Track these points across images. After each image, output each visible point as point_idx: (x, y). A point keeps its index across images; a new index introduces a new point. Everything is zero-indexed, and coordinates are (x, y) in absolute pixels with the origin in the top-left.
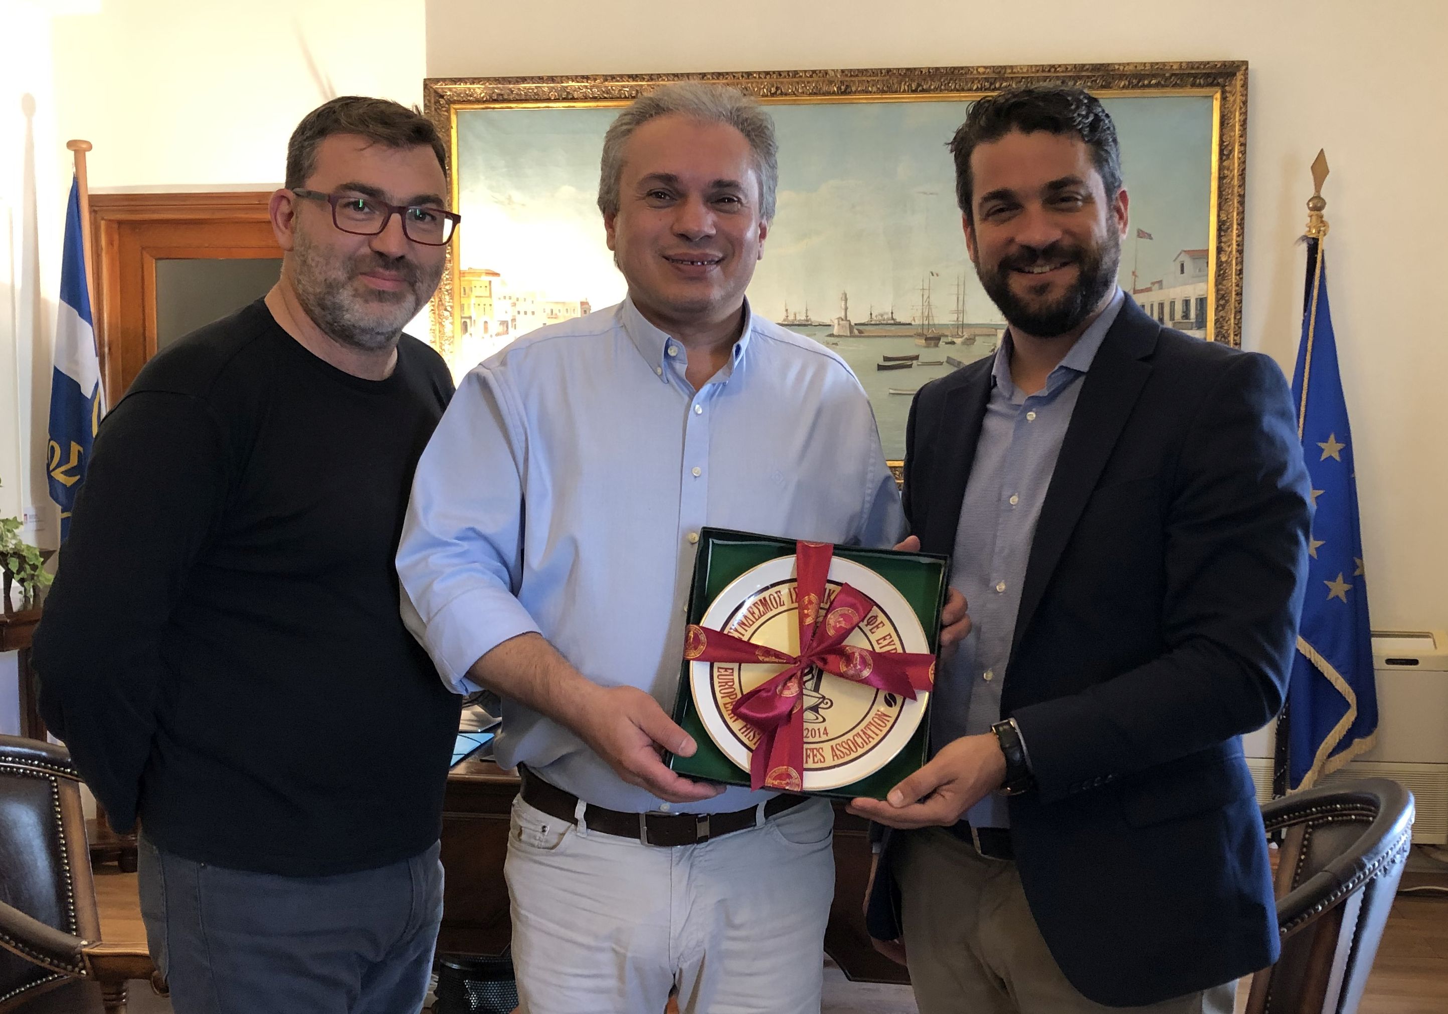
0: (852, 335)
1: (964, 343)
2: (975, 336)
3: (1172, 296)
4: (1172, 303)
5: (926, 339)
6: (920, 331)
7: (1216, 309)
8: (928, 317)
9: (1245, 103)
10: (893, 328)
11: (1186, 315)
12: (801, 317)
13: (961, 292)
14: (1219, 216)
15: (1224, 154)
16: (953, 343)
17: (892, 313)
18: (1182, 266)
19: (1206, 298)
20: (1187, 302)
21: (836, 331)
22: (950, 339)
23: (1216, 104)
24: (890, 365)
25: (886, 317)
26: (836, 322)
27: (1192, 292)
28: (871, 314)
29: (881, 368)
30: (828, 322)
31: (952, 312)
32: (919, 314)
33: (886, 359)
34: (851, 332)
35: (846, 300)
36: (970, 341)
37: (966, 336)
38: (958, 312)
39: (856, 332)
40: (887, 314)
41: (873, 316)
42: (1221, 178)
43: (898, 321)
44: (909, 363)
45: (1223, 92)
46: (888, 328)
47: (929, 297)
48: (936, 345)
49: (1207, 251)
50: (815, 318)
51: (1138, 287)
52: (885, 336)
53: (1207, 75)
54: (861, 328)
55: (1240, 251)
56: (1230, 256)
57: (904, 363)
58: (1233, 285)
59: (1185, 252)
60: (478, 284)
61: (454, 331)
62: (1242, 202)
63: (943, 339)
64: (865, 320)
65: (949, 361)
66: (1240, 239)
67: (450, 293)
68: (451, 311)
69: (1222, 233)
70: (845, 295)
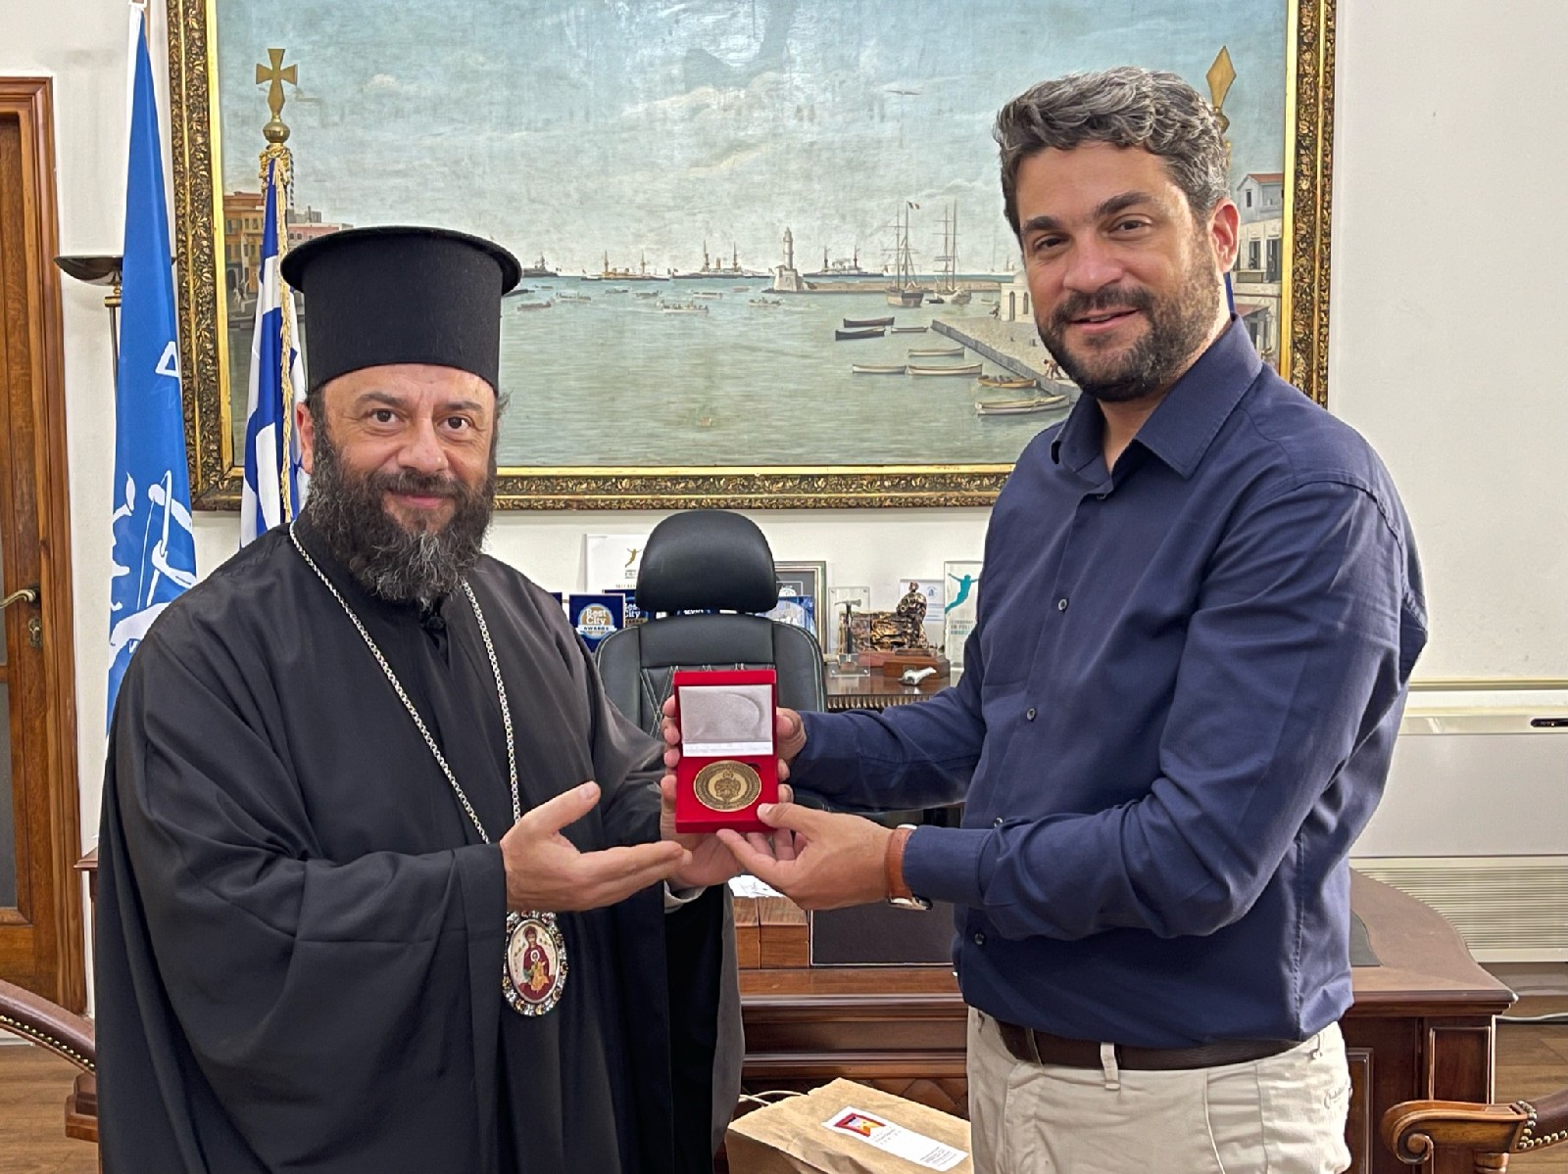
0: (800, 291)
1: (954, 302)
2: (971, 291)
5: (904, 296)
6: (894, 284)
7: (1294, 255)
8: (905, 267)
10: (857, 281)
11: (1255, 264)
12: (727, 265)
13: (951, 230)
14: (1297, 127)
15: (1306, 45)
16: (941, 301)
17: (855, 260)
18: (1249, 195)
19: (1281, 240)
20: (1255, 245)
21: (776, 285)
22: (936, 296)
24: (852, 332)
25: (847, 265)
26: (777, 272)
27: (1264, 230)
28: (826, 261)
29: (840, 336)
30: (766, 272)
31: (938, 259)
32: (892, 261)
33: (848, 324)
34: (799, 287)
35: (791, 242)
36: (963, 299)
37: (958, 292)
38: (946, 259)
39: (805, 286)
40: (849, 260)
41: (830, 264)
42: (1300, 77)
43: (864, 270)
44: (880, 329)
46: (850, 281)
47: (906, 238)
48: (918, 305)
49: (1281, 176)
50: (746, 267)
52: (847, 292)
54: (812, 280)
55: (1328, 176)
56: (1313, 185)
57: (870, 330)
58: (1318, 222)
59: (1253, 176)
60: (251, 216)
61: (214, 284)
62: (1330, 110)
63: (926, 297)
64: (818, 270)
65: (936, 326)
66: (1328, 159)
67: (209, 228)
68: (211, 256)
69: (1302, 152)
70: (789, 233)
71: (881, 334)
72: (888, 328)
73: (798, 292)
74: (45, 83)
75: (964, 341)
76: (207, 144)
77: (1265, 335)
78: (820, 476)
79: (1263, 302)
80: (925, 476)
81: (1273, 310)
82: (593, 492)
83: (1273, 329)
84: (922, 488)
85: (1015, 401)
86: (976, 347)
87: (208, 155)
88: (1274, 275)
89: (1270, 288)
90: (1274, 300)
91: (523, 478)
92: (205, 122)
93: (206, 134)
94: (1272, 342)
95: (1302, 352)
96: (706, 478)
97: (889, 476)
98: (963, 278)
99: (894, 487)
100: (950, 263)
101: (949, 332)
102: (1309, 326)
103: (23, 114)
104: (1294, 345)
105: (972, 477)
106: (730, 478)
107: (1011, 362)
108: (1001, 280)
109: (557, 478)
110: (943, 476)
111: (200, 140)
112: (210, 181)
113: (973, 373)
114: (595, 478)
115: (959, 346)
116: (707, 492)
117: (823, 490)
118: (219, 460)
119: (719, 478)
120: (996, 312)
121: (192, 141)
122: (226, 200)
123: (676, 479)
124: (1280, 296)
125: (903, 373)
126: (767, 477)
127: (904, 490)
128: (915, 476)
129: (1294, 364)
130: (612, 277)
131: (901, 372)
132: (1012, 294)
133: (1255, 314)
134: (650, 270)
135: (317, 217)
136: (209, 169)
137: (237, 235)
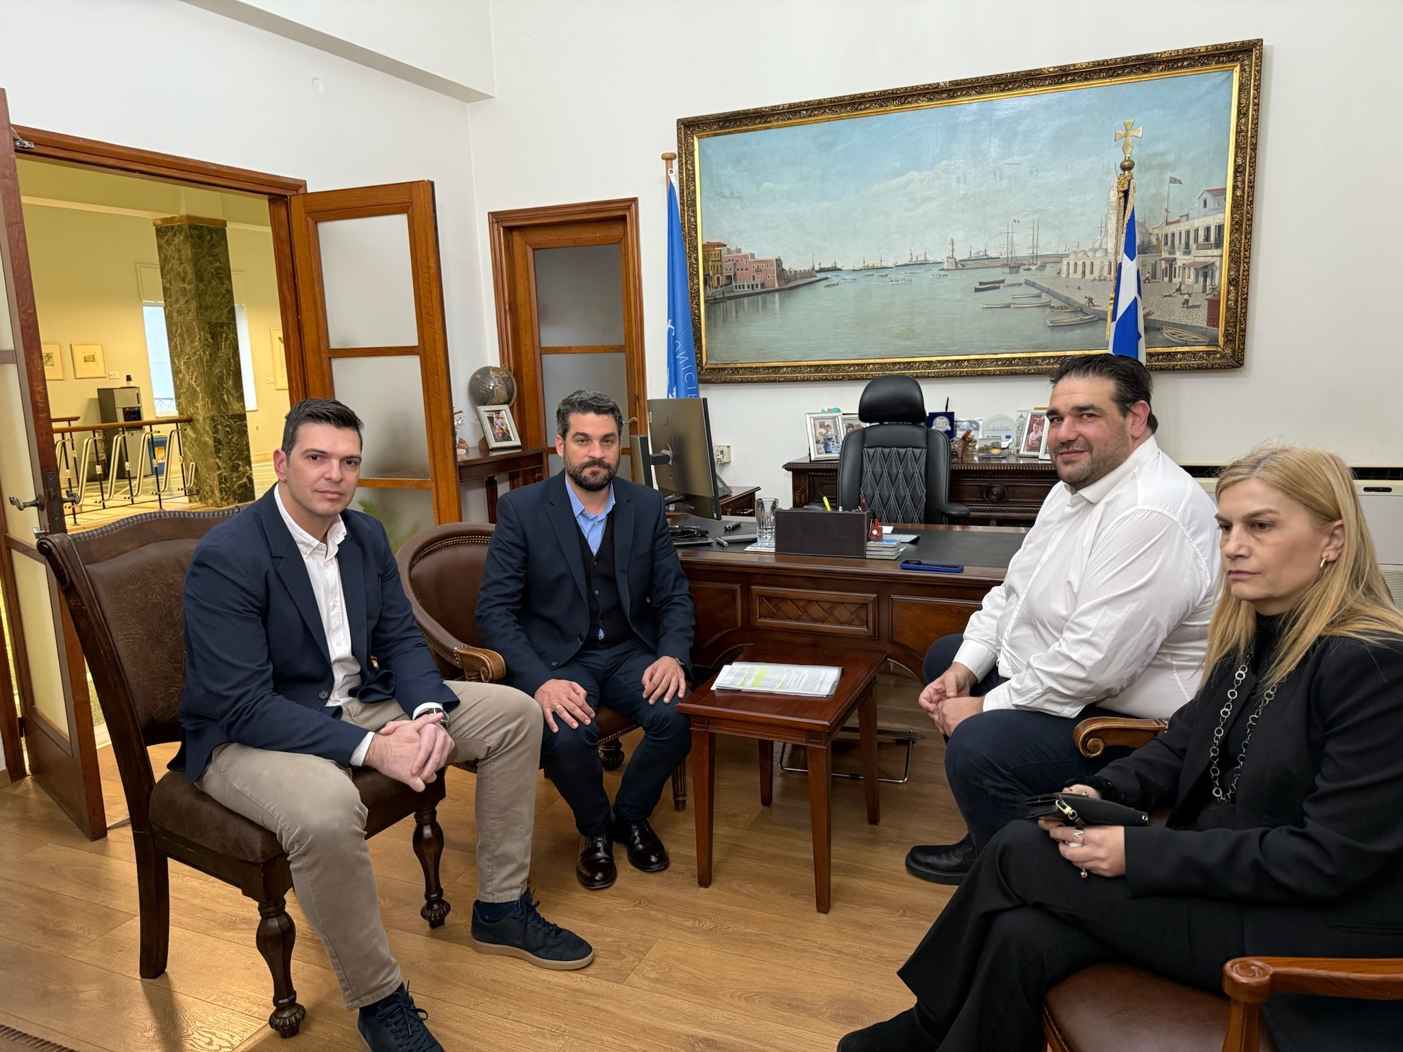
0: (957, 269)
1: (1037, 269)
2: (1046, 263)
3: (1196, 225)
4: (1197, 230)
5: (1010, 268)
6: (1005, 262)
7: (1231, 233)
8: (1011, 252)
9: (1259, 72)
10: (986, 262)
11: (1207, 239)
12: (921, 259)
13: (1036, 232)
14: (1235, 161)
15: (1242, 113)
16: (1030, 269)
17: (986, 251)
18: (1205, 202)
19: (1224, 225)
20: (1208, 229)
21: (945, 267)
22: (1027, 267)
23: (1236, 76)
24: (983, 288)
25: (981, 254)
26: (946, 260)
27: (1213, 221)
28: (971, 253)
29: (977, 290)
30: (941, 261)
31: (1028, 248)
32: (1005, 250)
33: (981, 284)
34: (956, 266)
35: (953, 244)
36: (1043, 267)
37: (1039, 264)
38: (1033, 247)
39: (960, 266)
40: (982, 252)
42: (1238, 133)
43: (990, 256)
44: (997, 285)
45: (1241, 66)
46: (983, 262)
47: (1012, 238)
48: (1017, 272)
49: (1224, 190)
50: (931, 259)
51: (1170, 221)
53: (1229, 54)
54: (963, 263)
55: (1252, 187)
56: (1243, 192)
57: (994, 286)
58: (1245, 213)
59: (1208, 191)
60: (713, 253)
61: (698, 284)
62: (1254, 149)
63: (1022, 267)
64: (966, 257)
65: (1027, 282)
66: (1251, 178)
67: (697, 259)
68: (698, 271)
69: (1238, 175)
70: (953, 240)
71: (998, 288)
72: (1002, 284)
73: (956, 269)
74: (635, 200)
75: (1042, 289)
76: (696, 222)
77: (1212, 278)
78: (965, 360)
79: (1214, 259)
80: (1020, 359)
81: (1217, 264)
82: (857, 371)
83: (1217, 275)
84: (1017, 365)
85: (1067, 318)
86: (1048, 292)
87: (696, 226)
88: (1219, 244)
89: (1217, 252)
90: (1219, 259)
91: (825, 366)
92: (694, 211)
93: (695, 217)
94: (1217, 281)
95: (1234, 286)
96: (909, 363)
97: (1000, 359)
98: (1042, 256)
99: (1003, 365)
100: (1035, 249)
101: (1033, 285)
102: (1238, 271)
103: (628, 214)
104: (1230, 282)
105: (1044, 358)
106: (920, 363)
107: (1067, 298)
108: (1061, 257)
109: (840, 365)
110: (1029, 358)
111: (693, 220)
112: (696, 238)
113: (1047, 305)
114: (858, 365)
115: (1038, 292)
116: (909, 369)
117: (966, 367)
118: (701, 361)
119: (915, 363)
120: (1059, 273)
121: (689, 220)
122: (704, 246)
123: (895, 364)
124: (1222, 256)
125: (1009, 307)
126: (939, 361)
127: (1008, 366)
128: (1014, 359)
129: (1229, 292)
130: (867, 269)
131: (1008, 306)
132: (1068, 263)
133: (1206, 267)
134: (884, 264)
135: (739, 251)
136: (696, 233)
137: (708, 262)
